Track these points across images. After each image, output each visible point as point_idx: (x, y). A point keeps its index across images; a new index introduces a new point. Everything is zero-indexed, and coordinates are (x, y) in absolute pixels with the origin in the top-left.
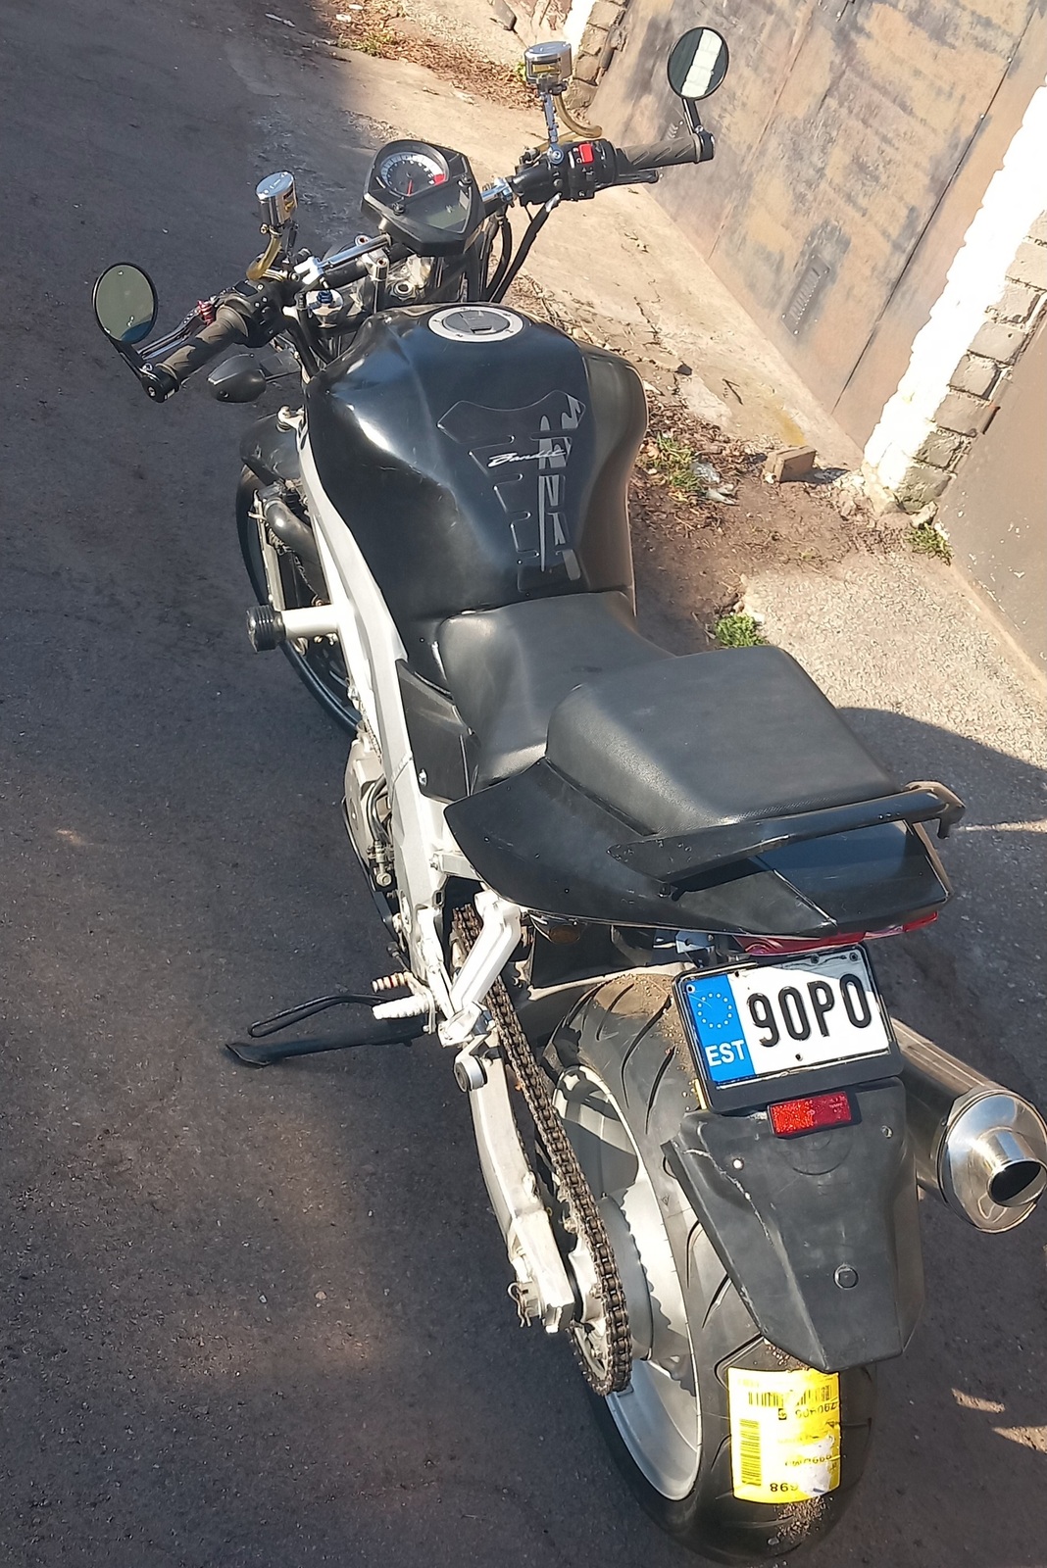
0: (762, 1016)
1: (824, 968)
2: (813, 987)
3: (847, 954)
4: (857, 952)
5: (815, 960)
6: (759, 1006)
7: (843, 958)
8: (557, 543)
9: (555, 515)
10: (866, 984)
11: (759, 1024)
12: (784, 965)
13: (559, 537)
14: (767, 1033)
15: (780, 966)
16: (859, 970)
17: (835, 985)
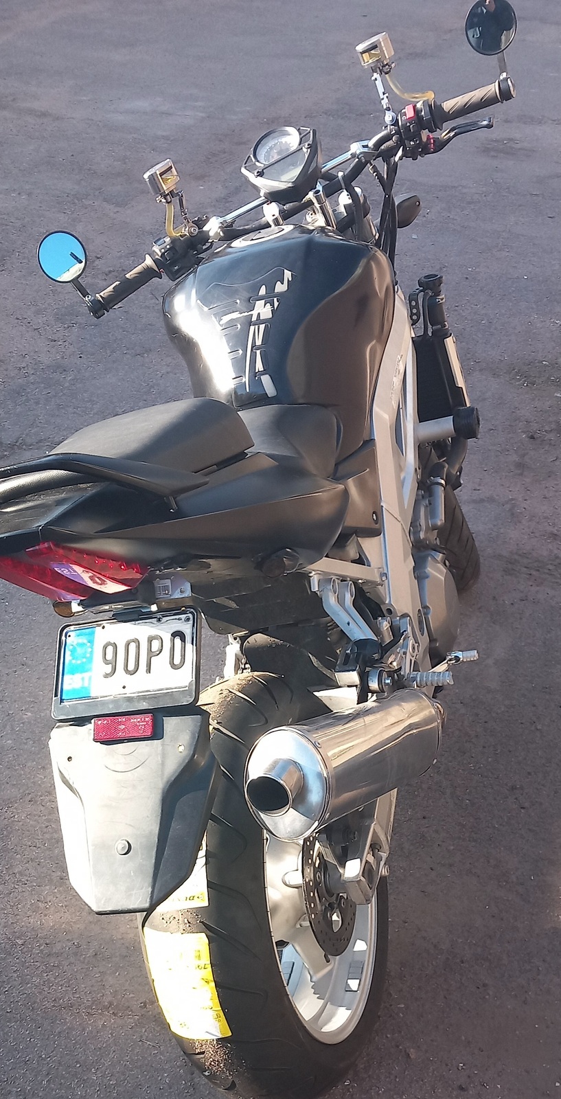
0: (109, 656)
1: (163, 626)
2: (150, 640)
3: (183, 617)
4: (190, 616)
5: (159, 620)
6: (110, 650)
7: (179, 619)
8: (257, 371)
9: (258, 352)
10: (188, 638)
11: (106, 662)
12: (137, 622)
13: (259, 366)
14: (109, 669)
15: (134, 622)
16: (187, 629)
17: (167, 638)
